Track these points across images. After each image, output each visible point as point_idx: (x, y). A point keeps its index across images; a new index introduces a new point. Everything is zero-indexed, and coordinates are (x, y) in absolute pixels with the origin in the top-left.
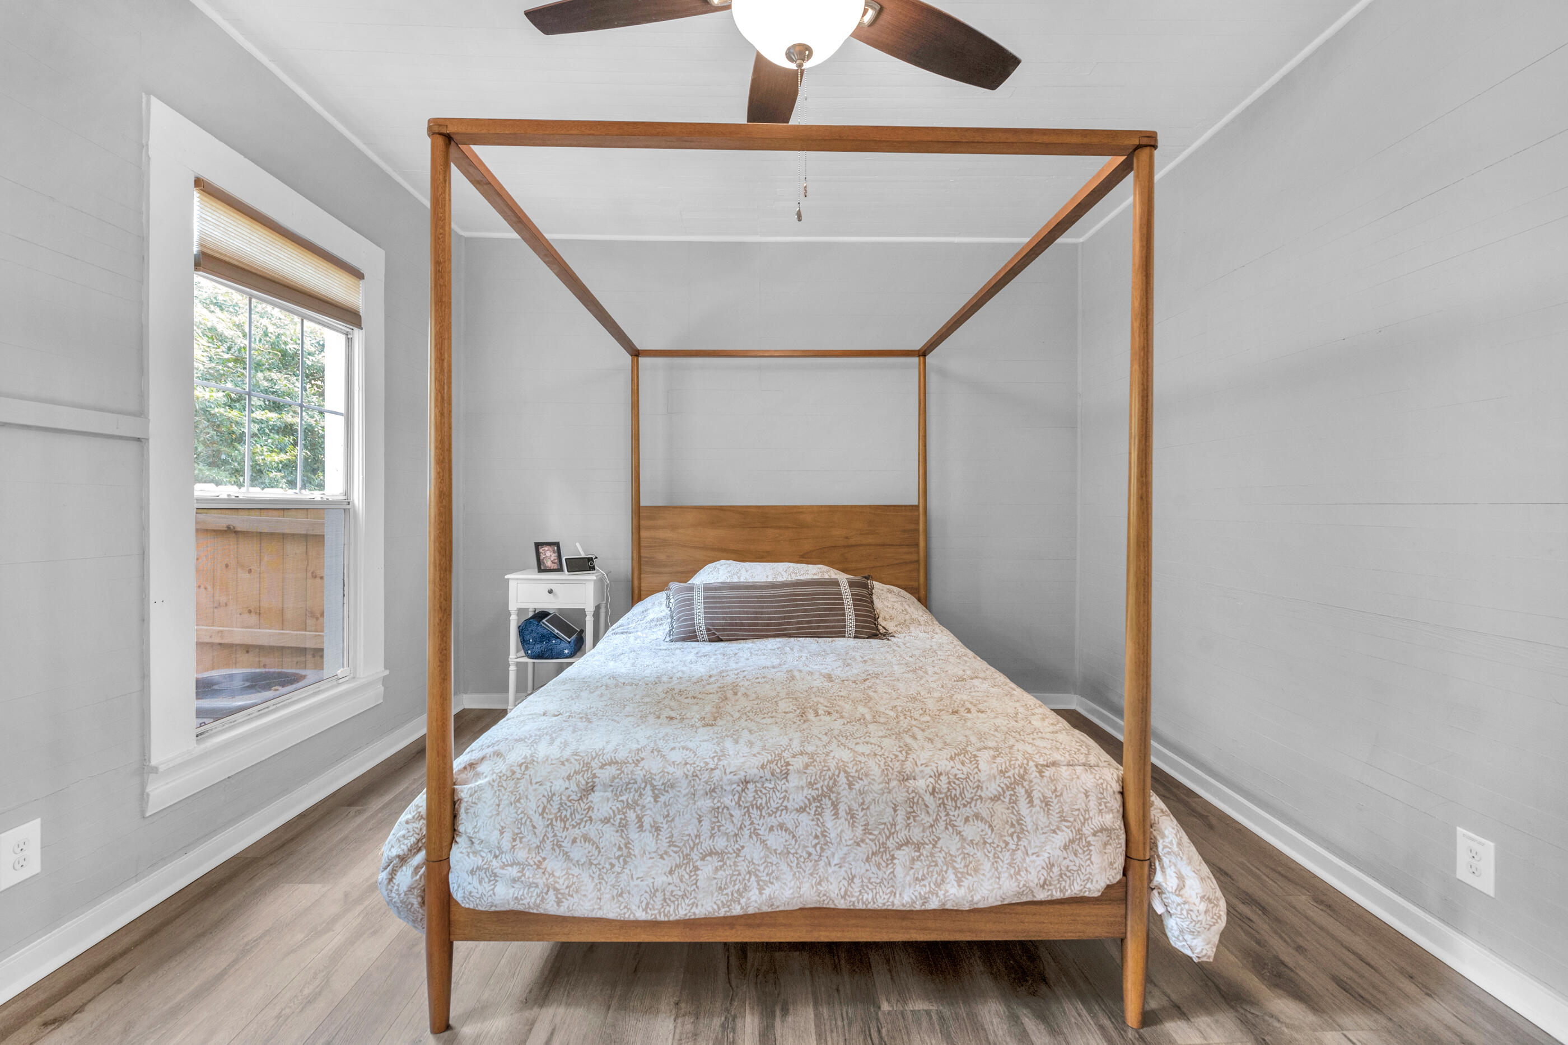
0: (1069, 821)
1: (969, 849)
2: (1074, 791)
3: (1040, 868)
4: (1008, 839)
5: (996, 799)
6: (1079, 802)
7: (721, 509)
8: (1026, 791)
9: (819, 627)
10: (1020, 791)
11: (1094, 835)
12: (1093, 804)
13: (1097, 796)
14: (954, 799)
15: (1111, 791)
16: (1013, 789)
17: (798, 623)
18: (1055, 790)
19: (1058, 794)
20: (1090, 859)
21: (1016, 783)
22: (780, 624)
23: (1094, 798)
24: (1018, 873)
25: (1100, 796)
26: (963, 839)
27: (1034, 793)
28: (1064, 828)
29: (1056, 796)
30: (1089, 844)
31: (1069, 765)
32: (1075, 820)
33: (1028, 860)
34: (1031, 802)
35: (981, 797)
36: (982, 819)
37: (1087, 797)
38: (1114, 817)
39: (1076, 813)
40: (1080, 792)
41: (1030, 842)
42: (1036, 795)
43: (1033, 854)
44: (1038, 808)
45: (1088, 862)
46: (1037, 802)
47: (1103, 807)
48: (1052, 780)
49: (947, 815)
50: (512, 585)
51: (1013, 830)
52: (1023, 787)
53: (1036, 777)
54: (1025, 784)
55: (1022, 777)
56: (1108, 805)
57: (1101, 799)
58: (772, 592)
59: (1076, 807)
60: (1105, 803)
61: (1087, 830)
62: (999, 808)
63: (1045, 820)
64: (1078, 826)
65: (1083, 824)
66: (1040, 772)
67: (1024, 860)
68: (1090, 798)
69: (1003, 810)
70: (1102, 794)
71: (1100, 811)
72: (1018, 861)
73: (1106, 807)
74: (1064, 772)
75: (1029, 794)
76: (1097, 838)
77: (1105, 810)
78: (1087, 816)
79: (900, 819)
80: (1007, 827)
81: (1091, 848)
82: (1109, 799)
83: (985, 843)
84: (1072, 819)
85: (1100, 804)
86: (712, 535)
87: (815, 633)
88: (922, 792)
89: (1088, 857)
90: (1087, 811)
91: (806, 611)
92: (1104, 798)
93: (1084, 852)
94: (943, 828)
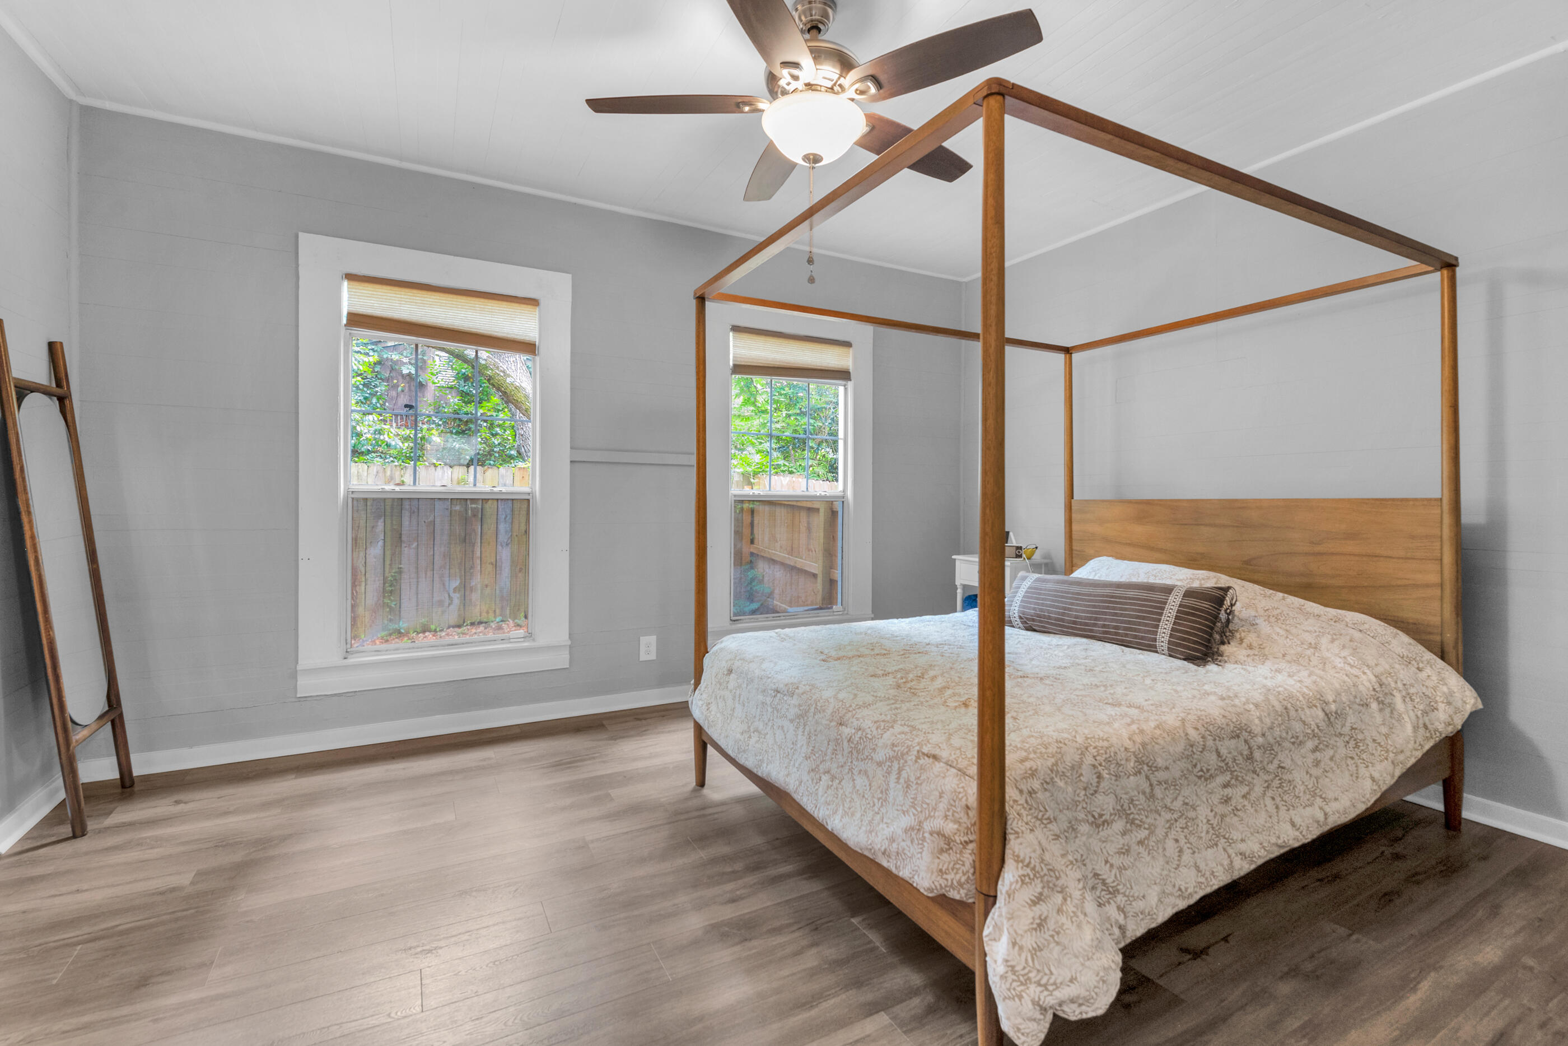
0: (917, 810)
1: (854, 796)
2: (933, 786)
3: (885, 837)
4: (876, 801)
5: (880, 764)
6: (932, 797)
7: (1149, 502)
8: (899, 768)
9: (1126, 635)
10: (896, 766)
11: (931, 834)
12: (942, 806)
13: (949, 802)
14: (858, 752)
15: (964, 802)
16: (892, 762)
17: (1104, 626)
18: (919, 778)
19: (919, 782)
20: (921, 853)
21: (896, 758)
22: (1086, 624)
23: (946, 802)
24: (871, 832)
25: (952, 802)
26: (854, 787)
27: (904, 772)
28: (911, 814)
29: (917, 783)
30: (924, 839)
31: (946, 763)
32: (921, 812)
33: (881, 826)
34: (898, 778)
35: (872, 759)
36: (868, 777)
37: (941, 797)
38: (958, 830)
39: (925, 806)
40: (937, 789)
41: (887, 812)
42: (904, 774)
43: (886, 823)
44: (900, 786)
45: (919, 855)
46: (902, 781)
47: (950, 813)
48: (922, 768)
49: (852, 762)
50: (957, 563)
51: (880, 795)
52: (899, 764)
53: (911, 760)
54: (902, 761)
55: (903, 754)
56: (956, 814)
57: (952, 805)
58: (1091, 590)
59: (927, 801)
60: (954, 811)
61: (927, 826)
62: (880, 773)
63: (901, 798)
64: (922, 817)
65: (926, 819)
66: (918, 758)
67: (879, 824)
68: (942, 799)
69: (881, 776)
70: (955, 801)
71: (946, 816)
72: (875, 822)
73: (953, 815)
74: (938, 767)
75: (900, 770)
76: (933, 838)
77: (951, 817)
78: (932, 814)
79: (829, 751)
80: (879, 791)
81: (925, 844)
82: (959, 810)
83: (864, 796)
84: (919, 809)
85: (948, 810)
86: (1140, 531)
87: (1123, 641)
88: (844, 737)
89: (920, 850)
90: (935, 809)
91: (1116, 614)
92: (955, 806)
93: (919, 844)
94: (847, 771)
